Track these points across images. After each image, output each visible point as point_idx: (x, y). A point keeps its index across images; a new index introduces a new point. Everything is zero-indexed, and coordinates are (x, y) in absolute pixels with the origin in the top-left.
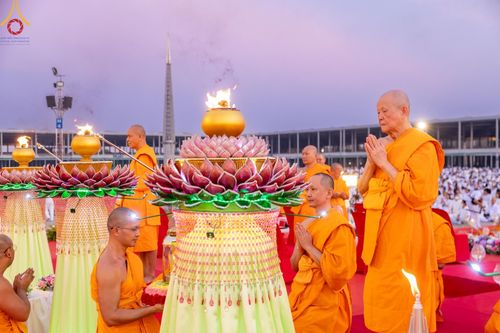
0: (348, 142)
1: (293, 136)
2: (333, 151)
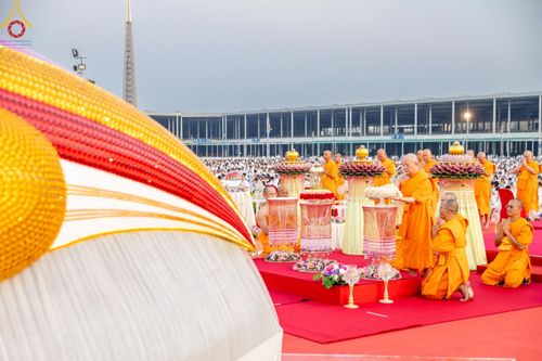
2: (335, 135)
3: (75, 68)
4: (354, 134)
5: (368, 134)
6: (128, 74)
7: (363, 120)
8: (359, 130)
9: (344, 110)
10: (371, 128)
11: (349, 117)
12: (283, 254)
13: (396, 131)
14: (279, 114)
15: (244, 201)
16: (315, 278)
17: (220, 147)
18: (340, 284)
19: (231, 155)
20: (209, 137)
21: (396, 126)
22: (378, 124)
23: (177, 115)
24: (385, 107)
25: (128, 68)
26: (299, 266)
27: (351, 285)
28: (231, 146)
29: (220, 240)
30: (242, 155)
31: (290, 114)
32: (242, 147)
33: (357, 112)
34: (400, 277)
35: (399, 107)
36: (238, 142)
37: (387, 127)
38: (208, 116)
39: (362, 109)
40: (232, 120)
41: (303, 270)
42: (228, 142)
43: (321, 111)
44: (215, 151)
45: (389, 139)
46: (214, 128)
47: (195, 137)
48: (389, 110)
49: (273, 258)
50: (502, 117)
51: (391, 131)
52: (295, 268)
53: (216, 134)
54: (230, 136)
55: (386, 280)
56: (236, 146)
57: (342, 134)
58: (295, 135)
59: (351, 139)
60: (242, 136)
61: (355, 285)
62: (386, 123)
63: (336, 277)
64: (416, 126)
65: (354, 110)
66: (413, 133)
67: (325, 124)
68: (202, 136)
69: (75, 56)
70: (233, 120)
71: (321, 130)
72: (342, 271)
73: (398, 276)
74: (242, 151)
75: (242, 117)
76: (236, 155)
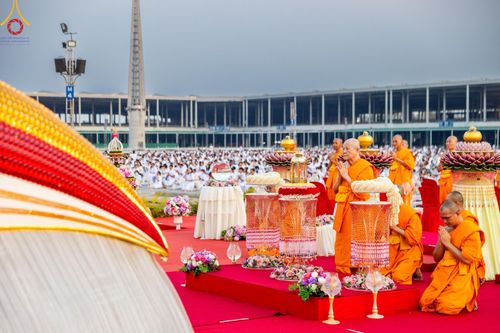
0: (397, 108)
1: (317, 100)
2: (373, 122)
3: (64, 45)
4: (395, 121)
5: (412, 120)
6: (135, 52)
7: (406, 105)
8: (401, 116)
9: (384, 93)
10: (416, 114)
11: (389, 101)
12: (262, 259)
13: (445, 117)
14: (308, 98)
15: (233, 198)
16: (291, 288)
17: (240, 136)
18: (319, 295)
19: (252, 145)
20: (228, 124)
21: (444, 112)
22: (423, 109)
23: (192, 99)
24: (431, 90)
25: (135, 46)
26: (278, 274)
27: (332, 297)
28: (252, 135)
29: (117, 242)
30: (265, 145)
31: (320, 98)
32: (265, 135)
33: (398, 95)
34: (394, 287)
35: (448, 89)
36: (260, 130)
37: (434, 113)
38: (226, 100)
39: (405, 91)
41: (282, 278)
42: (249, 131)
43: (356, 94)
44: (234, 141)
45: (436, 126)
46: (233, 114)
47: (211, 124)
48: (437, 93)
49: (250, 264)
51: (439, 118)
52: (273, 276)
53: (235, 121)
54: (252, 123)
55: (375, 291)
56: (258, 135)
57: (381, 120)
58: (327, 122)
59: (391, 126)
60: (266, 124)
61: (337, 297)
62: (432, 108)
63: (314, 287)
64: (467, 111)
65: (395, 92)
66: (464, 119)
67: (362, 109)
68: (220, 123)
69: (64, 31)
70: (255, 105)
71: (356, 116)
72: (321, 280)
73: (391, 286)
74: (265, 140)
75: (265, 102)
76: (258, 145)
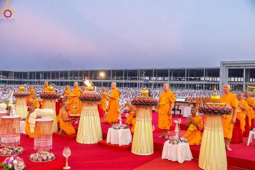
0: (71, 76)
2: (65, 79)
4: (71, 79)
5: (75, 79)
7: (73, 75)
8: (72, 78)
9: (67, 72)
11: (69, 74)
17: (27, 82)
19: (30, 84)
20: (23, 78)
22: (77, 76)
23: (12, 71)
24: (80, 71)
28: (30, 82)
30: (34, 85)
31: (50, 72)
36: (33, 80)
40: (31, 73)
42: (30, 80)
46: (25, 76)
47: (18, 78)
50: (113, 75)
53: (26, 78)
54: (30, 78)
56: (32, 82)
57: (67, 79)
58: (52, 78)
59: (69, 80)
60: (34, 79)
62: (80, 76)
65: (70, 72)
67: (61, 76)
68: (21, 78)
71: (60, 78)
74: (34, 83)
75: (34, 73)
76: (32, 84)
